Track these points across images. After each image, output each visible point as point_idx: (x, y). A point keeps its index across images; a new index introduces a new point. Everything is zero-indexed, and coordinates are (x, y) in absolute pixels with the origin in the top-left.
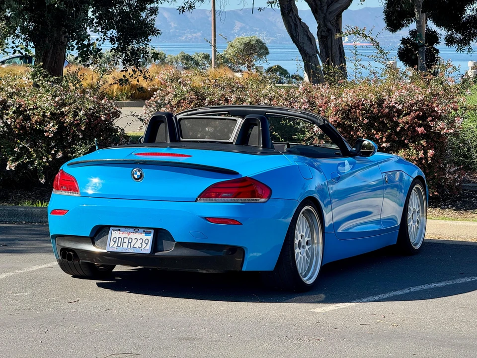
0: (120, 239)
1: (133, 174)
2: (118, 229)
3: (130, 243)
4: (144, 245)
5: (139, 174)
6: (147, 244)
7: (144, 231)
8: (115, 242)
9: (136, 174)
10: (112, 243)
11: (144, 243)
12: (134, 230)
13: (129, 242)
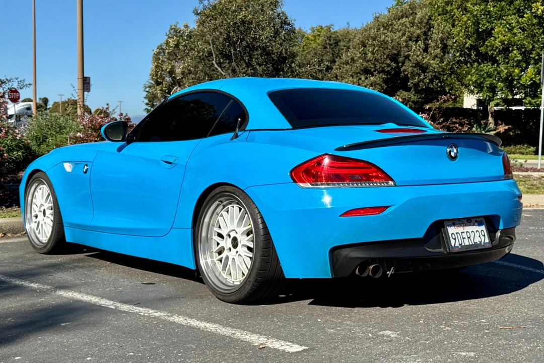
0: (458, 234)
1: (450, 152)
2: (452, 222)
3: (470, 238)
4: (483, 238)
5: (455, 151)
6: (484, 236)
7: (476, 221)
8: (455, 239)
9: (453, 151)
10: (453, 242)
11: (481, 236)
12: (467, 221)
13: (468, 238)
